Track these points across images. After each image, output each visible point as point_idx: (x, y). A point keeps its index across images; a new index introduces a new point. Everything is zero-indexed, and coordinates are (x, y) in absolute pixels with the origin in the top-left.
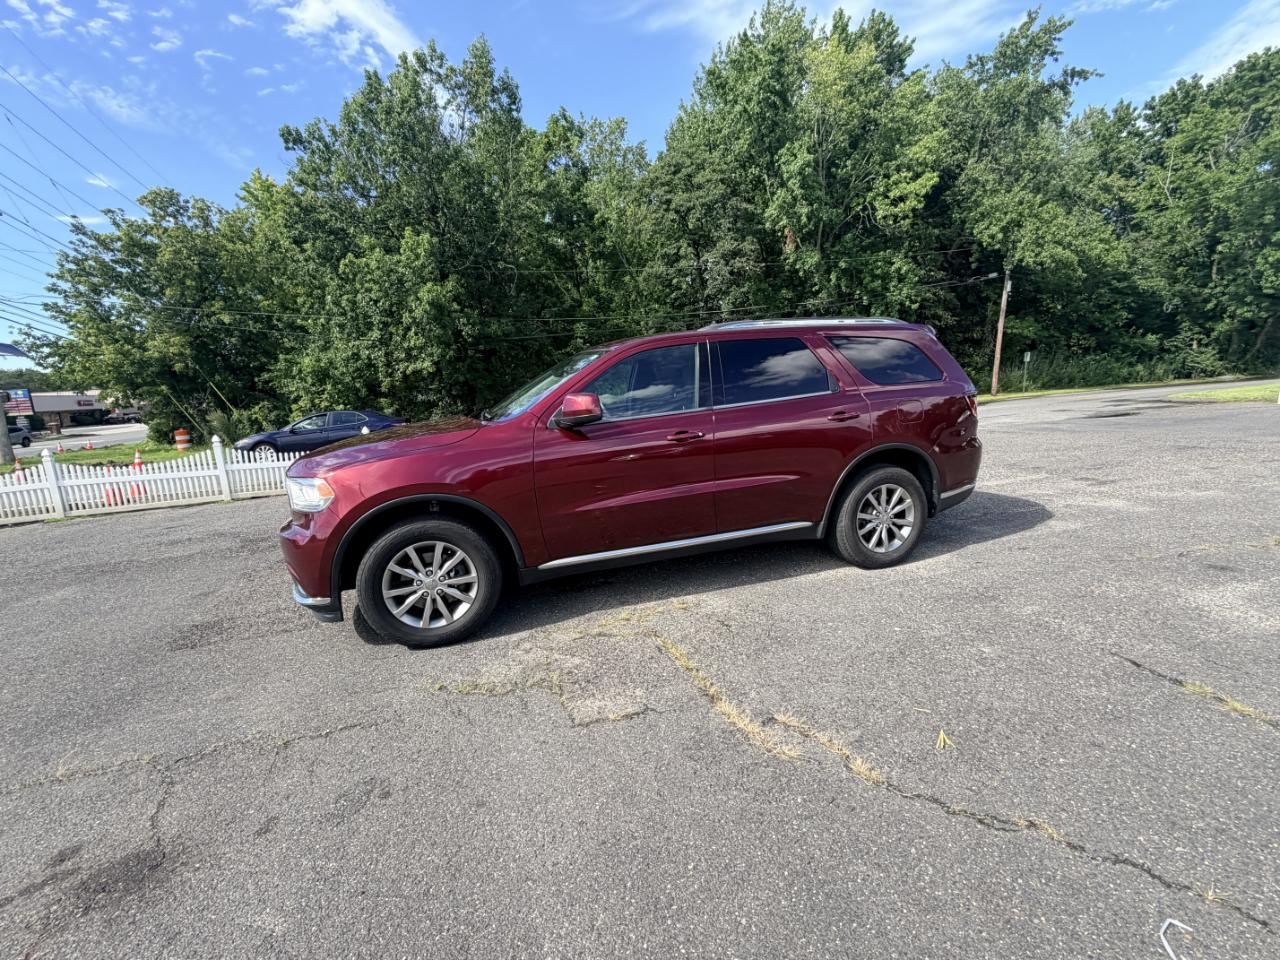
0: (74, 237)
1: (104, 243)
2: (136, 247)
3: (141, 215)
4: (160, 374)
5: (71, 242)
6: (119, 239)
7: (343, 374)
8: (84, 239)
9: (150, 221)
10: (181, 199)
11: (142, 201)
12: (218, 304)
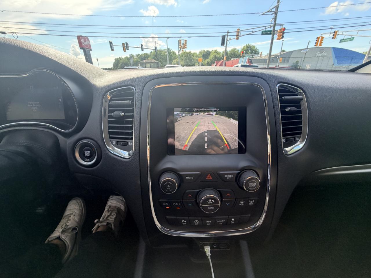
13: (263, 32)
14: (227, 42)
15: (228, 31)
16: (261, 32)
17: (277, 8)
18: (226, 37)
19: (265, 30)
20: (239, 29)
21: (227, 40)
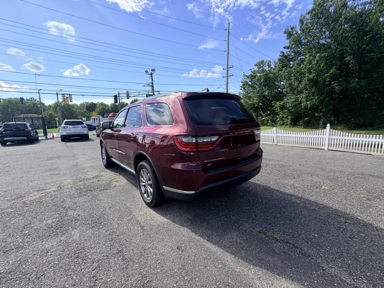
0: (243, 77)
1: (248, 77)
2: (253, 77)
3: (256, 69)
4: (252, 108)
5: (243, 79)
6: (250, 76)
7: (290, 107)
8: (245, 77)
9: (257, 69)
10: (264, 62)
11: (256, 65)
12: (266, 88)
13: (146, 95)
14: (119, 101)
15: (119, 93)
16: (145, 96)
17: (152, 83)
18: (118, 97)
19: (148, 94)
20: (128, 92)
21: (119, 99)
